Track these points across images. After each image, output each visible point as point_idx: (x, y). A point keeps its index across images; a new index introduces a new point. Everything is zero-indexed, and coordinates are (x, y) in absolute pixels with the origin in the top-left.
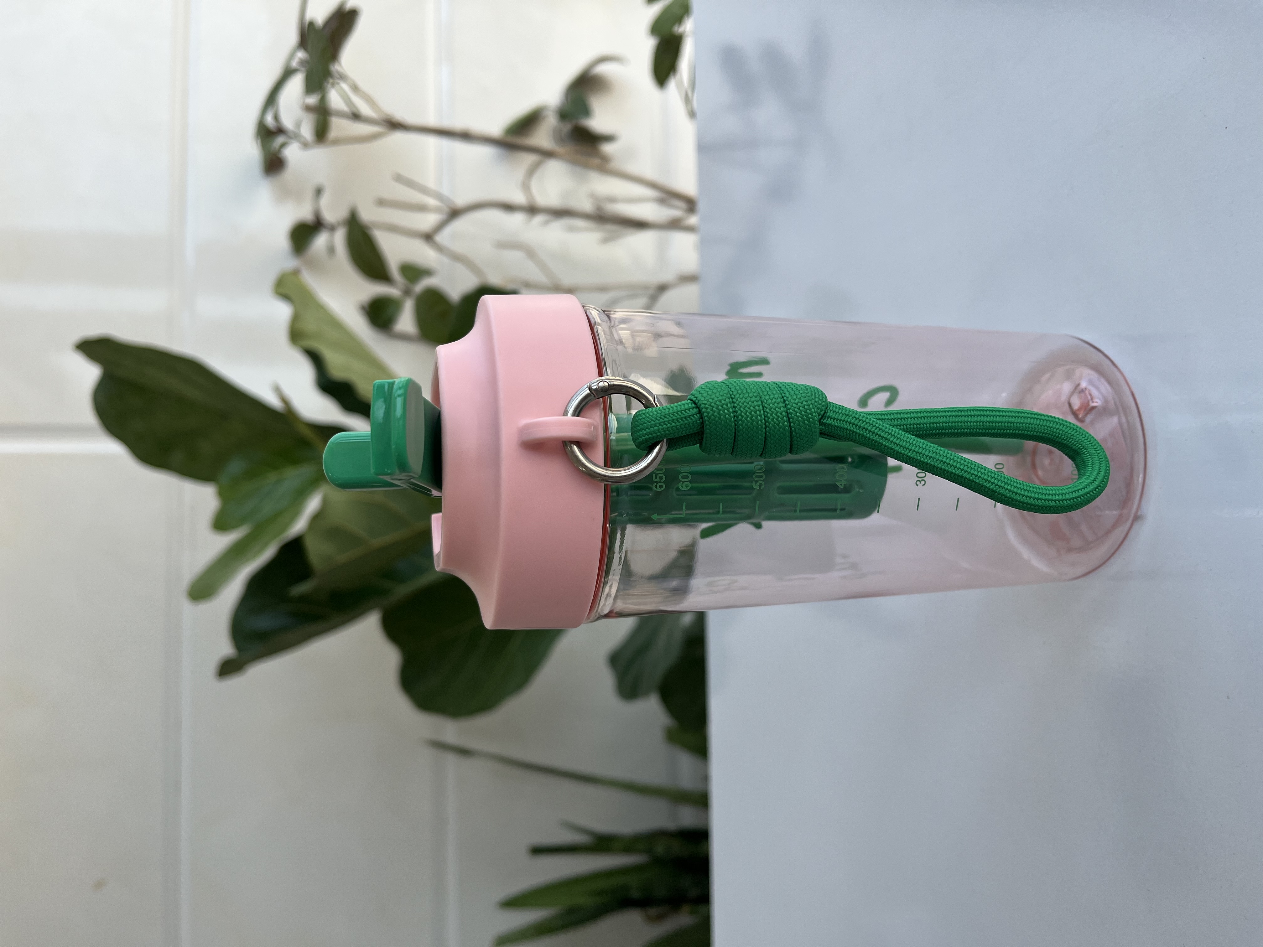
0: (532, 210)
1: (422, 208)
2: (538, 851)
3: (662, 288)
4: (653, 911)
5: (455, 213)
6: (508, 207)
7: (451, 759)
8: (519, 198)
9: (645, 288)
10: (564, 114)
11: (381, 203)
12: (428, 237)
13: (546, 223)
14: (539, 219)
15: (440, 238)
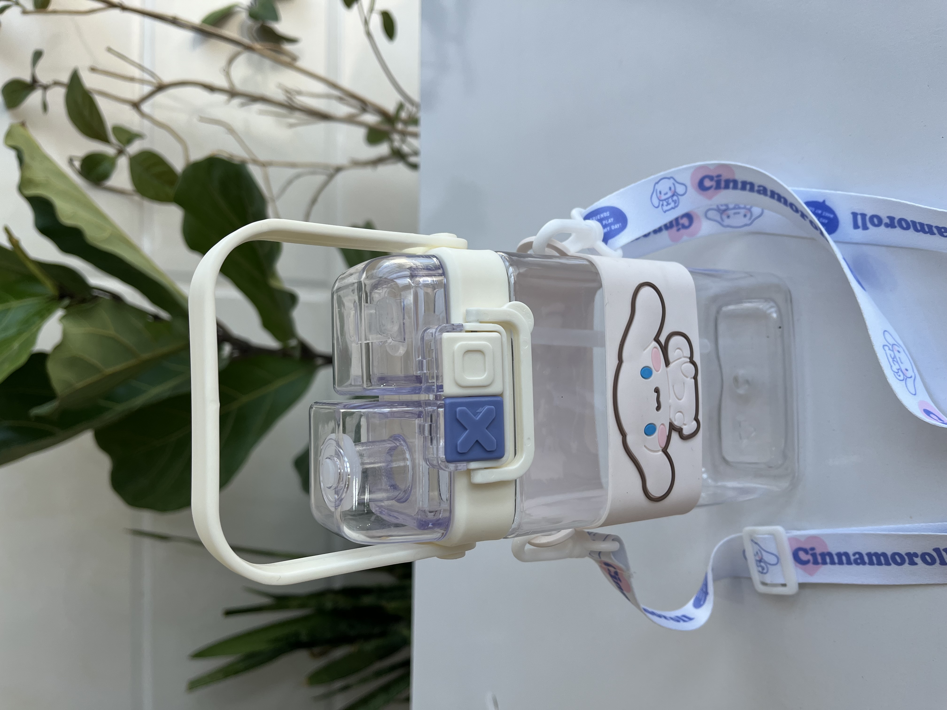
0: (232, 93)
1: (132, 79)
2: (229, 613)
3: (338, 169)
4: (316, 650)
5: (161, 88)
6: (211, 88)
7: (147, 542)
8: (221, 82)
9: (326, 167)
10: (253, 15)
11: (93, 70)
12: (136, 105)
14: (237, 101)
15: (146, 107)
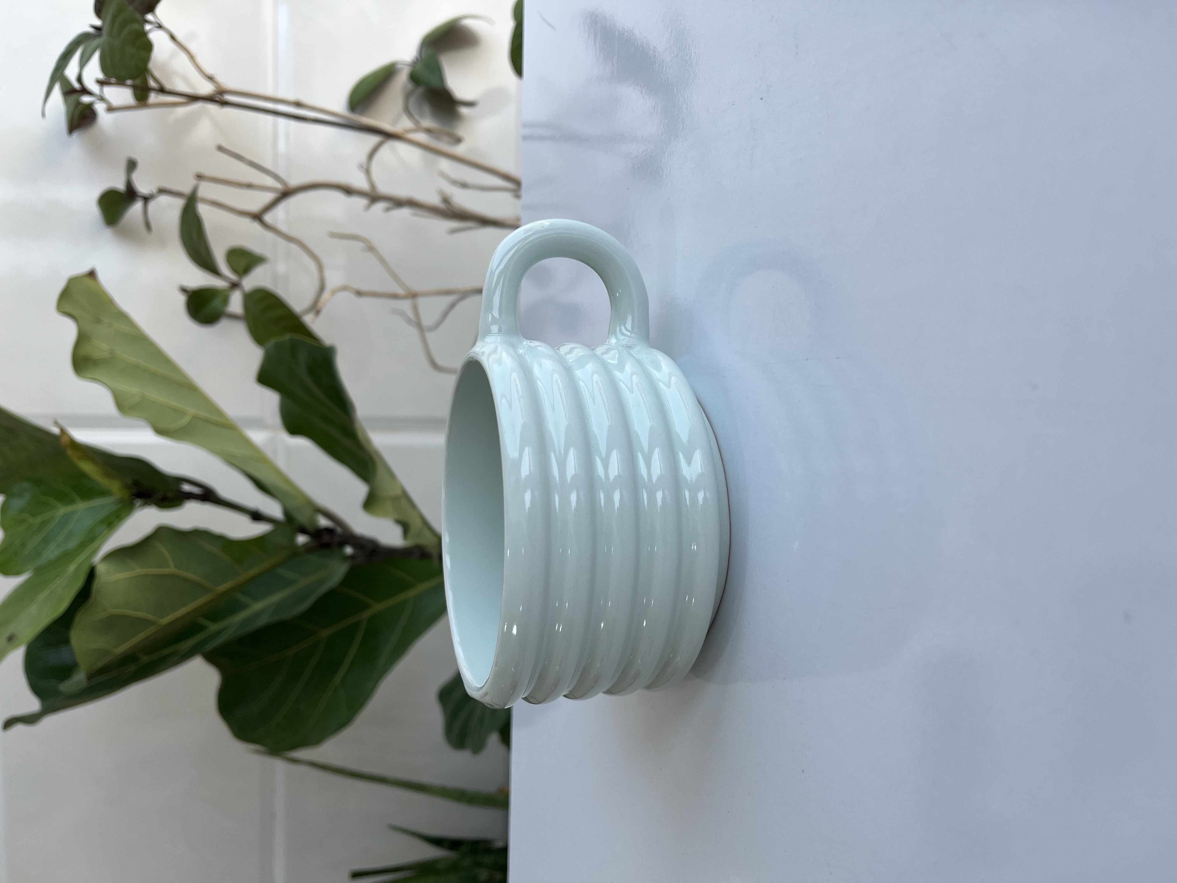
0: (373, 197)
2: (356, 874)
5: (286, 194)
6: (348, 191)
10: (415, 76)
11: (200, 177)
12: (258, 217)
13: (388, 210)
14: (380, 206)
15: (270, 218)
